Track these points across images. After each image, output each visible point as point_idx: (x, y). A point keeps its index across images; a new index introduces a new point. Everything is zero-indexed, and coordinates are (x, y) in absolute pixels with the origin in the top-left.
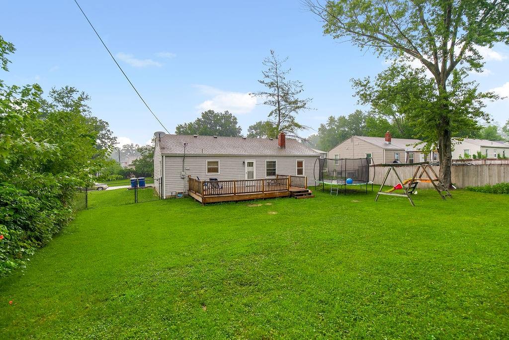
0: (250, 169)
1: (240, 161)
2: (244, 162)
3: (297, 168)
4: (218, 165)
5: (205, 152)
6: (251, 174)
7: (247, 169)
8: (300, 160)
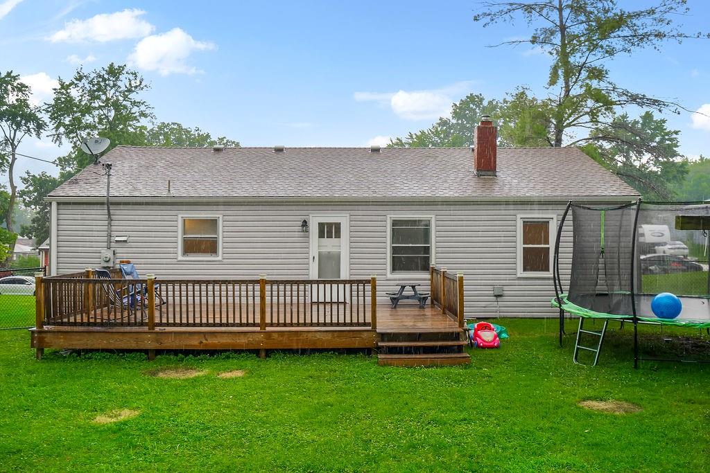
0: (329, 245)
1: (295, 217)
2: (305, 224)
3: (520, 246)
4: (215, 230)
5: (179, 191)
6: (329, 261)
7: (316, 245)
8: (536, 215)
